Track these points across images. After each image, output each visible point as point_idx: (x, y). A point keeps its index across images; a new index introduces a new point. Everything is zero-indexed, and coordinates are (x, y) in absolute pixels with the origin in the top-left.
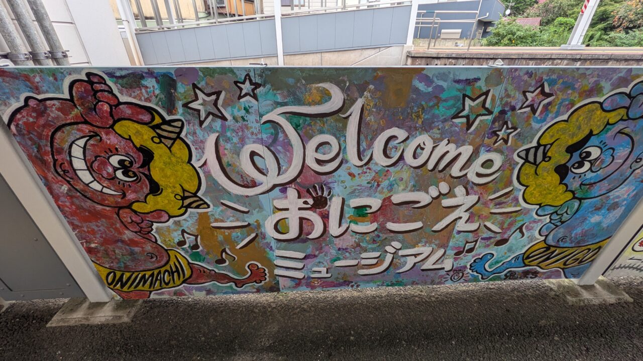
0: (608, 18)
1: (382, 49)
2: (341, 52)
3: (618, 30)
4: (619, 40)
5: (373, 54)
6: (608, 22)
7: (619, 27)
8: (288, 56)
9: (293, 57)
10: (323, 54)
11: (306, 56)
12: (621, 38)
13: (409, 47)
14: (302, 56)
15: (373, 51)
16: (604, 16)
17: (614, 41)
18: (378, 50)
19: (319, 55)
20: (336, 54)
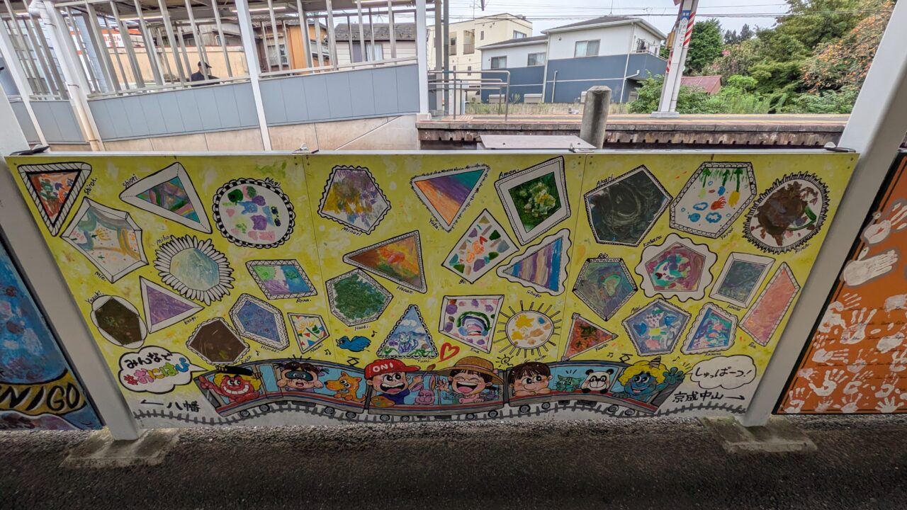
0: (799, 75)
1: (390, 119)
2: (340, 123)
3: (812, 91)
4: (812, 105)
5: (379, 125)
6: (800, 81)
7: (812, 87)
8: (274, 128)
9: (279, 129)
10: (316, 125)
11: (296, 127)
12: (814, 102)
13: (422, 115)
14: (290, 128)
15: (380, 122)
16: (794, 74)
17: (806, 106)
18: (385, 120)
19: (312, 127)
20: (333, 124)
